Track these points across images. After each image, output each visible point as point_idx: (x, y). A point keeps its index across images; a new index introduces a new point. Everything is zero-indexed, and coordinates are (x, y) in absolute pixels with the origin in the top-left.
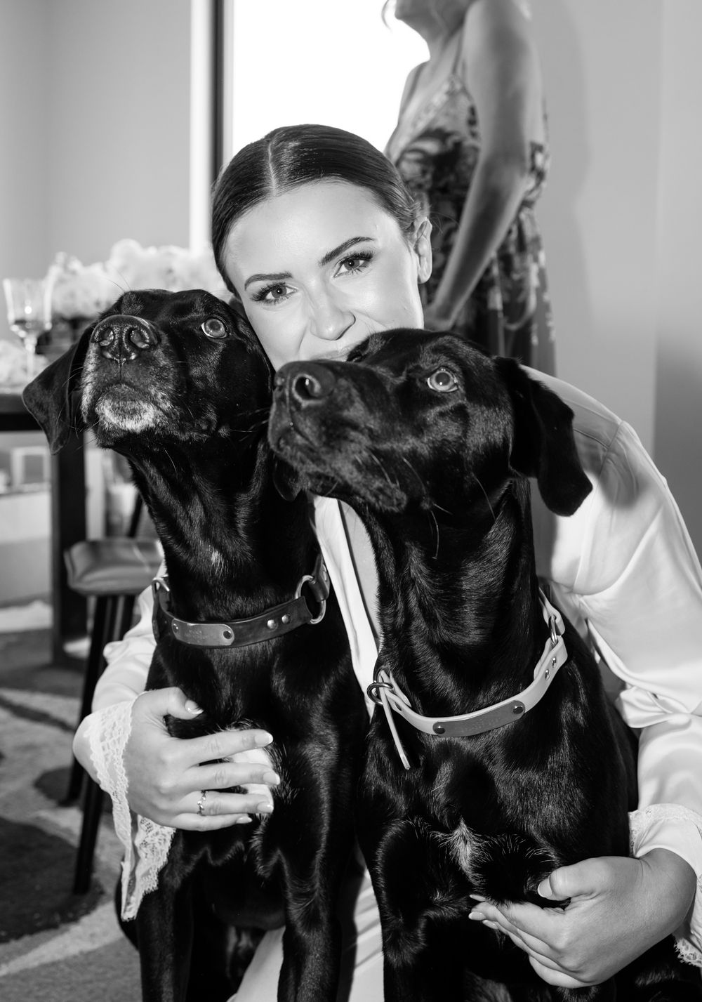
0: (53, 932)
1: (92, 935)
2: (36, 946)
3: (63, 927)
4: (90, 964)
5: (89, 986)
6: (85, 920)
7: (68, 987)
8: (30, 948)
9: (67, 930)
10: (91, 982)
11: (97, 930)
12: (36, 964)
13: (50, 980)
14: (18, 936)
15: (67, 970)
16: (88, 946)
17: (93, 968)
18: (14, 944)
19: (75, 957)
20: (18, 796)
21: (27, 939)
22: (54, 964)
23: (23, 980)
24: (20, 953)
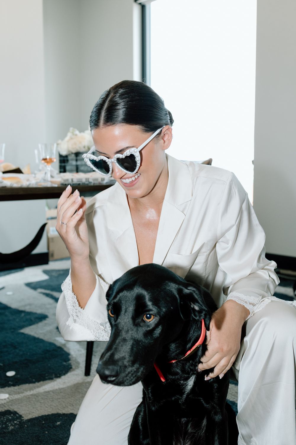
0: (51, 381)
1: (64, 383)
2: (44, 385)
3: (55, 379)
4: (61, 393)
5: (59, 400)
6: (63, 377)
7: (51, 400)
8: (42, 386)
9: (56, 380)
10: (60, 399)
11: (66, 381)
12: (43, 391)
13: (46, 397)
14: (39, 381)
15: (52, 394)
16: (61, 386)
17: (62, 394)
18: (37, 384)
19: (56, 390)
20: (50, 332)
21: (42, 382)
22: (48, 392)
23: (37, 396)
24: (38, 387)
